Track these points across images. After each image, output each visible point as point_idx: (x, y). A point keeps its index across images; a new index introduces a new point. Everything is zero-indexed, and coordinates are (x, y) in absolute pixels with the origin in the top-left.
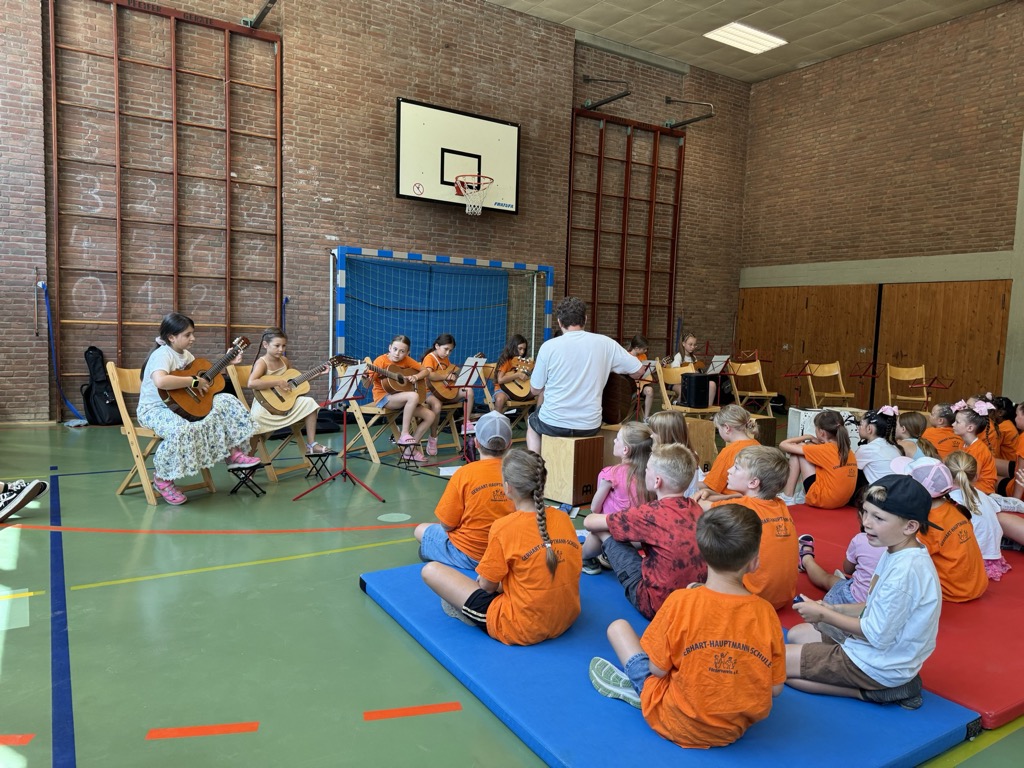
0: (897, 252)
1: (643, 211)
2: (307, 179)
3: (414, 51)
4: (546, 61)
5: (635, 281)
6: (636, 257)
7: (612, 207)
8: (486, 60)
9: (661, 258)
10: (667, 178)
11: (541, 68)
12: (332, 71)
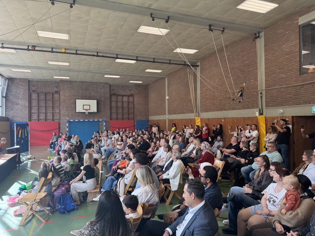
1: (127, 109)
2: (64, 111)
3: (80, 91)
7: (120, 109)
8: (93, 90)
9: (131, 116)
10: (131, 103)
11: (103, 90)
12: (67, 96)
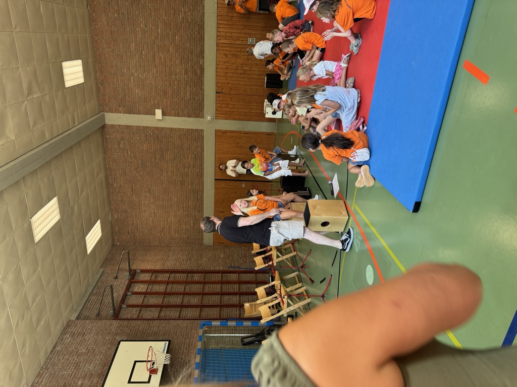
0: (201, 174)
1: (172, 287)
4: (84, 333)
5: (208, 288)
6: (196, 288)
7: (169, 300)
8: (77, 366)
9: (196, 277)
10: (156, 277)
11: (87, 336)
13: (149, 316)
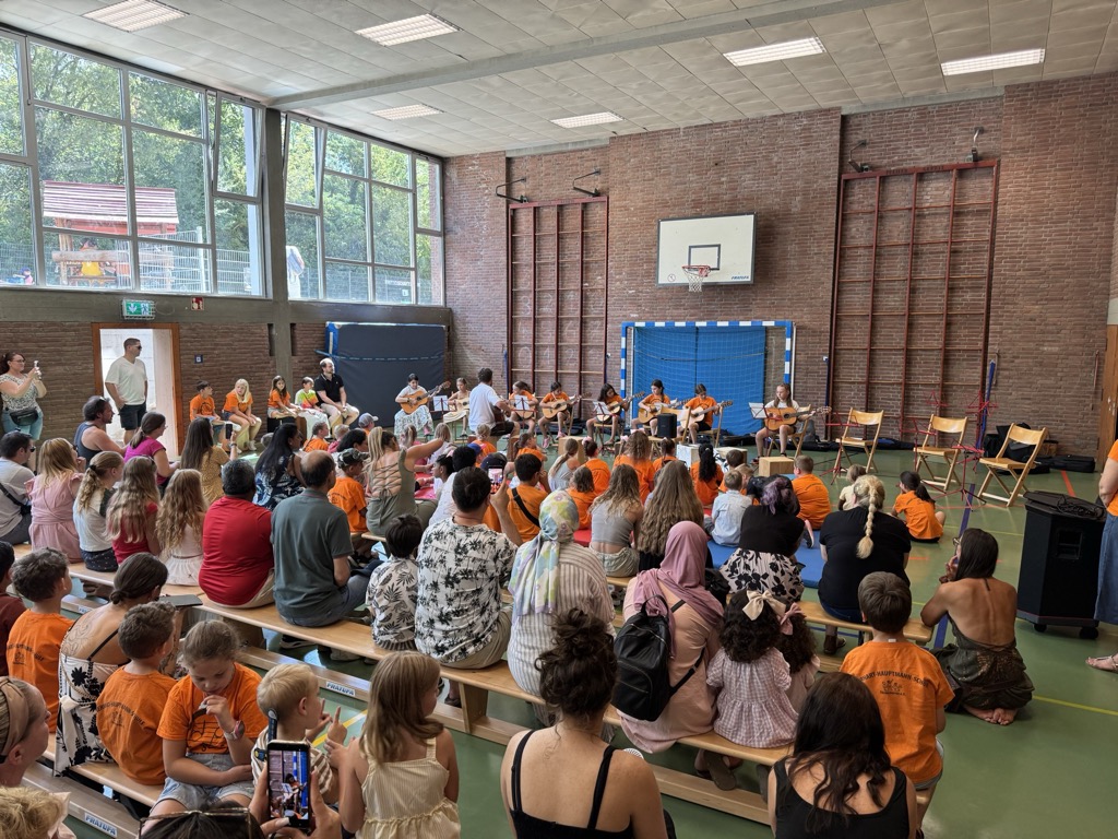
4: (809, 144)
7: (895, 255)
8: (749, 163)
11: (803, 152)
13: (858, 230)
